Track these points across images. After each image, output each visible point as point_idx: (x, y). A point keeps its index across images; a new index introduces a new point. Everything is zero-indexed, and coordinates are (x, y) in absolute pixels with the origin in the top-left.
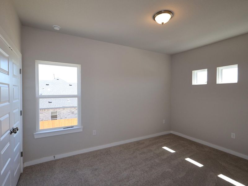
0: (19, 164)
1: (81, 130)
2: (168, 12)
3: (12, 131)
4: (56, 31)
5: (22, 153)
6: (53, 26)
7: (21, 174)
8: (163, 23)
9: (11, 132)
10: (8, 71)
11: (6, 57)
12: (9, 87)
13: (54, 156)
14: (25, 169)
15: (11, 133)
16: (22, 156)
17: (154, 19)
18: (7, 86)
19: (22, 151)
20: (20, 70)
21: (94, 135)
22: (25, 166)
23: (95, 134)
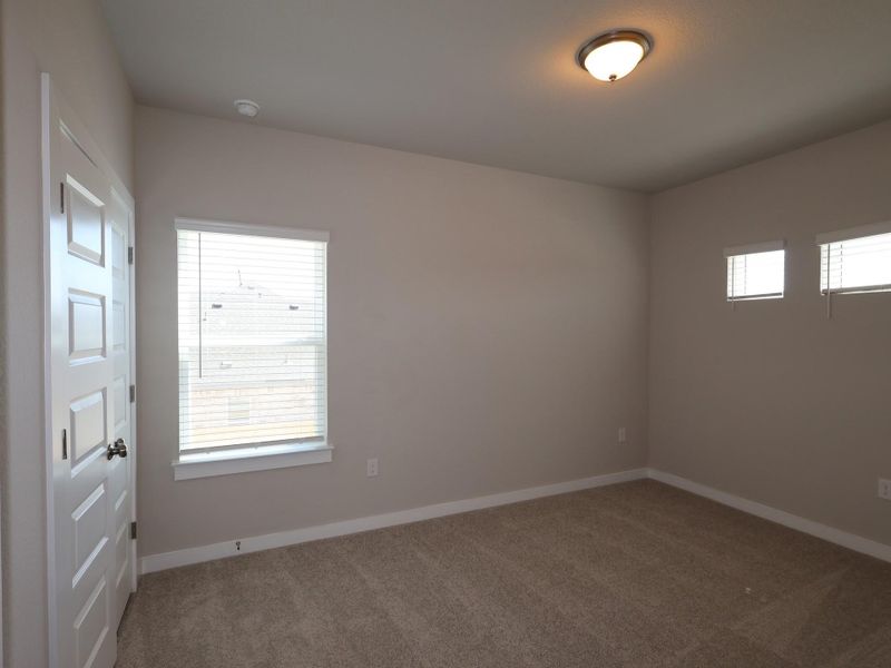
0: (126, 562)
1: (328, 458)
2: (635, 36)
3: (112, 447)
4: (245, 119)
5: (134, 525)
6: (236, 102)
7: (131, 595)
8: (615, 77)
9: (112, 450)
10: (100, 252)
11: (96, 207)
12: (103, 305)
13: (238, 544)
14: (144, 580)
15: (110, 455)
16: (134, 536)
17: (582, 65)
18: (98, 302)
19: (134, 519)
20: (130, 250)
21: (369, 475)
22: (144, 571)
23: (376, 473)
